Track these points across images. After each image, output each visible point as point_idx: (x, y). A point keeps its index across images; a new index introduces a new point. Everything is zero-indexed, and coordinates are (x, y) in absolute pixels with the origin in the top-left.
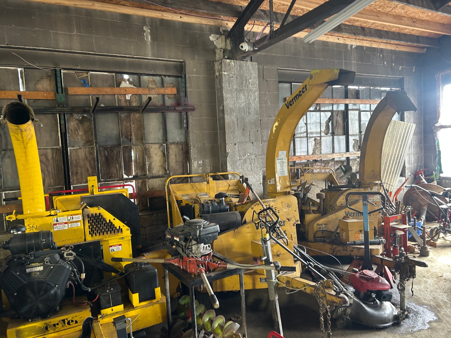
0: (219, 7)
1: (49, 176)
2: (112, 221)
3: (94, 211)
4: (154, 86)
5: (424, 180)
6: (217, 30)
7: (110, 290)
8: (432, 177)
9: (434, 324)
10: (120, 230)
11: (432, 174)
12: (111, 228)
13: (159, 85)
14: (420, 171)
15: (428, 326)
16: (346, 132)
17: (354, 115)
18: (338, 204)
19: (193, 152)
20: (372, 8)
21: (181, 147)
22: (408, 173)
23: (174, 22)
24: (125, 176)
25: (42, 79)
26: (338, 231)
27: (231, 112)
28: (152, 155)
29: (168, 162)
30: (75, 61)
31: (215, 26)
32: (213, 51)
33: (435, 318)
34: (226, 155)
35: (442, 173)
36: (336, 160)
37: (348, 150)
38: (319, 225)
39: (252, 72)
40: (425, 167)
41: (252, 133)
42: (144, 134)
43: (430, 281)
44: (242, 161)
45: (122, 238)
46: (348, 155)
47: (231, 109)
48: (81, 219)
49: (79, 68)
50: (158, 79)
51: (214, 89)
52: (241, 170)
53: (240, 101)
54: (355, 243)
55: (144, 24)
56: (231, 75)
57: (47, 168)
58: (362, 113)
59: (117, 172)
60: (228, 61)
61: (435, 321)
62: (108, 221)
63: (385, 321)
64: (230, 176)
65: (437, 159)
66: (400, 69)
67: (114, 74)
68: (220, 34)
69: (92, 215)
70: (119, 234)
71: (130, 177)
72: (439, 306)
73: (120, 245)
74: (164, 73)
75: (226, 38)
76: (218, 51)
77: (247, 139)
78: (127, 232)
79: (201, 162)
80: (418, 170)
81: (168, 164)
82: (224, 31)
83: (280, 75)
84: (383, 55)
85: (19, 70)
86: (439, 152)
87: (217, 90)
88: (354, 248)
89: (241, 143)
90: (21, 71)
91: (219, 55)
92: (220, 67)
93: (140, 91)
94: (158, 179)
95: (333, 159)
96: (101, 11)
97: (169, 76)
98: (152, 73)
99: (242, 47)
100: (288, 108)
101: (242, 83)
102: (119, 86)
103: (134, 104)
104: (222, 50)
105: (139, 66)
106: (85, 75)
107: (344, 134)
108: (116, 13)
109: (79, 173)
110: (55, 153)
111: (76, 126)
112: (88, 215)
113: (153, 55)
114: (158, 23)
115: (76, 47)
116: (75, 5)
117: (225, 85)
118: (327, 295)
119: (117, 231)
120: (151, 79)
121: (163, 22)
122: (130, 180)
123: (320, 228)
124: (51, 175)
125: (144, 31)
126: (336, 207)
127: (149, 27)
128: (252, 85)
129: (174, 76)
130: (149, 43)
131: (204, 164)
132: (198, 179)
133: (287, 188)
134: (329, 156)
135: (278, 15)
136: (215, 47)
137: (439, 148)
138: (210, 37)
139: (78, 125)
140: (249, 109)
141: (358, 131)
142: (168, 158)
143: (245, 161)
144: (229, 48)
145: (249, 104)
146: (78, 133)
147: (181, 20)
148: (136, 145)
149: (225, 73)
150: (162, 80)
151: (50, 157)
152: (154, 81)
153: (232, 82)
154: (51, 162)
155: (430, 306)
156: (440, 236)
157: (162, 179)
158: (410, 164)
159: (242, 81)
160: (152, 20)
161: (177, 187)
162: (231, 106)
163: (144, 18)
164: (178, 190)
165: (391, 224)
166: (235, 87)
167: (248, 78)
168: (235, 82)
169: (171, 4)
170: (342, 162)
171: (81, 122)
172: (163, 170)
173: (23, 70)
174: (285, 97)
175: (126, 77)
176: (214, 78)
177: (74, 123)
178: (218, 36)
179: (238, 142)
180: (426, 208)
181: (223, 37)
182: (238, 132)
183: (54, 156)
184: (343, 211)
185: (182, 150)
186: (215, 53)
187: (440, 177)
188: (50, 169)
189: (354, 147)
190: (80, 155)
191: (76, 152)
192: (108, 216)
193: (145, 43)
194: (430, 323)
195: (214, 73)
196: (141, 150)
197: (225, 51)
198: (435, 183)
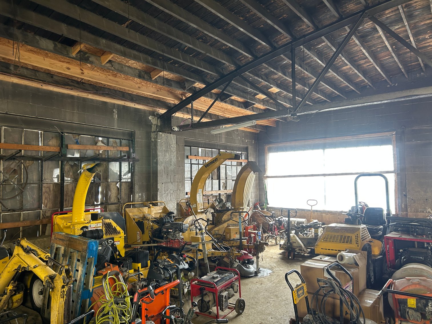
0: (159, 103)
1: (50, 201)
2: (116, 227)
3: (107, 221)
4: (116, 145)
5: (260, 209)
6: (153, 114)
7: (128, 261)
8: (263, 207)
9: (272, 274)
10: (119, 233)
11: (264, 205)
12: (115, 231)
13: (119, 144)
14: (257, 203)
15: (269, 274)
16: (219, 178)
17: (223, 168)
18: (223, 220)
19: (136, 188)
20: (235, 110)
21: (128, 184)
22: (251, 205)
23: (130, 107)
24: (95, 203)
25: (52, 138)
26: (224, 234)
27: (161, 164)
28: (111, 189)
29: (121, 194)
30: (72, 128)
31: (152, 111)
32: (150, 126)
33: (272, 272)
34: (157, 190)
35: (268, 204)
36: (213, 195)
37: (220, 189)
38: (215, 231)
39: (173, 140)
40: (260, 200)
41: (172, 177)
42: (108, 175)
43: (267, 260)
44: (166, 194)
45: (120, 237)
46: (219, 192)
47: (161, 162)
48: (101, 225)
49: (74, 132)
50: (118, 141)
51: (150, 149)
52: (165, 200)
53: (166, 157)
54: (234, 240)
55: (114, 108)
56: (162, 142)
57: (49, 196)
58: (227, 166)
59: (89, 200)
60: (161, 133)
61: (272, 273)
62: (114, 227)
63: (251, 273)
64: (159, 204)
65: (265, 196)
66: (246, 141)
67: (94, 137)
68: (155, 116)
69: (107, 223)
70: (119, 235)
71: (98, 203)
72: (273, 268)
73: (119, 241)
74: (122, 138)
75: (158, 118)
76: (153, 126)
77: (169, 181)
78: (122, 234)
79: (140, 194)
80: (256, 203)
81: (121, 196)
82: (157, 114)
83: (186, 142)
84: (238, 133)
85: (40, 132)
86: (266, 192)
87: (152, 149)
88: (234, 242)
89: (166, 183)
90: (41, 133)
91: (154, 128)
92: (156, 137)
93: (108, 148)
94: (113, 205)
95: (212, 194)
96: (91, 99)
97: (125, 140)
98: (115, 137)
99: (174, 129)
100: (206, 167)
101: (168, 146)
102: (96, 145)
103: (104, 156)
104: (156, 126)
105: (108, 132)
106: (77, 137)
107: (218, 179)
108: (100, 101)
109: (67, 200)
110: (54, 187)
111: (69, 169)
112: (105, 223)
113: (118, 127)
114: (122, 107)
115: (76, 120)
116: (78, 95)
117: (159, 147)
118: (234, 254)
119: (117, 233)
120: (114, 141)
121: (124, 107)
122: (97, 205)
123: (215, 233)
124: (51, 201)
125: (114, 112)
126: (222, 221)
127: (117, 110)
128: (173, 148)
129: (128, 140)
130: (116, 119)
131: (142, 196)
132: (138, 206)
133: (202, 209)
134: (210, 192)
135: (188, 109)
136: (152, 124)
137: (266, 189)
138: (149, 117)
139: (70, 168)
140: (171, 162)
141: (225, 177)
142: (121, 192)
143: (168, 194)
144: (159, 125)
145: (171, 159)
146: (69, 174)
147: (134, 107)
148: (103, 182)
149: (159, 140)
150: (121, 141)
151: (51, 189)
152: (116, 142)
153: (163, 145)
154: (52, 192)
155: (269, 268)
156: (270, 241)
157: (116, 205)
158: (252, 199)
159: (168, 145)
160: (119, 105)
161: (129, 210)
162: (162, 160)
163: (114, 104)
164: (130, 212)
165: (249, 231)
166: (164, 149)
167: (171, 144)
168: (164, 146)
169: (135, 101)
170: (216, 196)
171: (72, 166)
172: (117, 199)
173: (43, 132)
174: (187, 155)
175: (100, 139)
176: (150, 142)
177: (68, 167)
178: (153, 117)
179: (164, 182)
180: (261, 225)
181: (156, 118)
182: (165, 176)
183: (54, 188)
184: (226, 223)
185: (129, 186)
186: (151, 127)
187: (267, 207)
188: (51, 197)
189: (223, 187)
190: (69, 188)
191: (67, 186)
192: (114, 224)
193: (114, 119)
194: (270, 273)
195: (151, 139)
196: (105, 186)
197: (157, 126)
198: (265, 210)
